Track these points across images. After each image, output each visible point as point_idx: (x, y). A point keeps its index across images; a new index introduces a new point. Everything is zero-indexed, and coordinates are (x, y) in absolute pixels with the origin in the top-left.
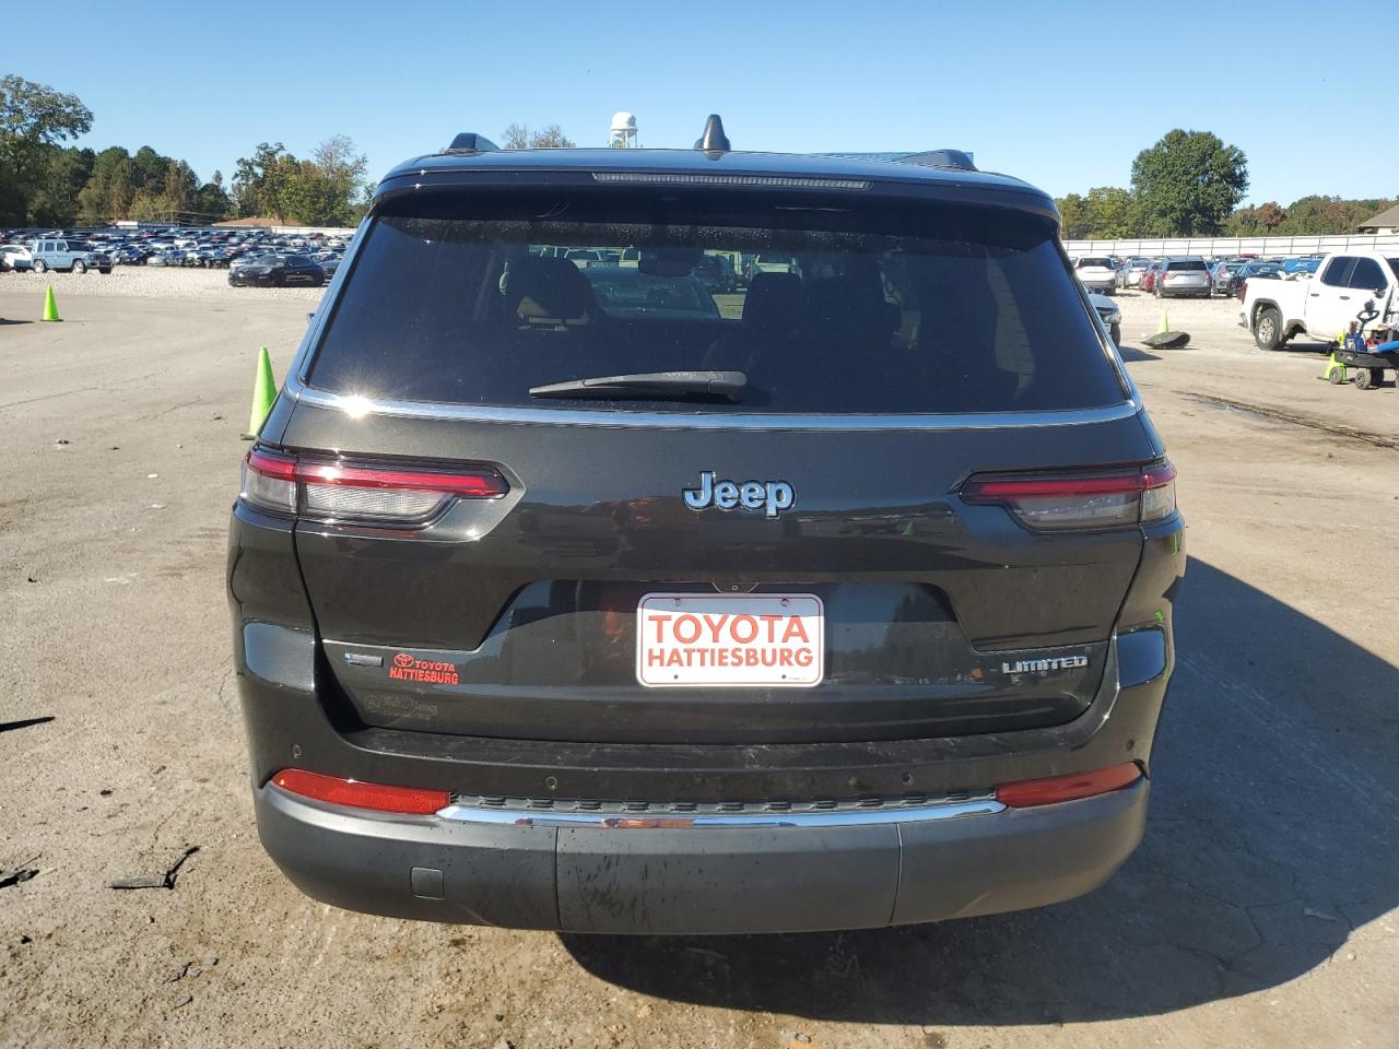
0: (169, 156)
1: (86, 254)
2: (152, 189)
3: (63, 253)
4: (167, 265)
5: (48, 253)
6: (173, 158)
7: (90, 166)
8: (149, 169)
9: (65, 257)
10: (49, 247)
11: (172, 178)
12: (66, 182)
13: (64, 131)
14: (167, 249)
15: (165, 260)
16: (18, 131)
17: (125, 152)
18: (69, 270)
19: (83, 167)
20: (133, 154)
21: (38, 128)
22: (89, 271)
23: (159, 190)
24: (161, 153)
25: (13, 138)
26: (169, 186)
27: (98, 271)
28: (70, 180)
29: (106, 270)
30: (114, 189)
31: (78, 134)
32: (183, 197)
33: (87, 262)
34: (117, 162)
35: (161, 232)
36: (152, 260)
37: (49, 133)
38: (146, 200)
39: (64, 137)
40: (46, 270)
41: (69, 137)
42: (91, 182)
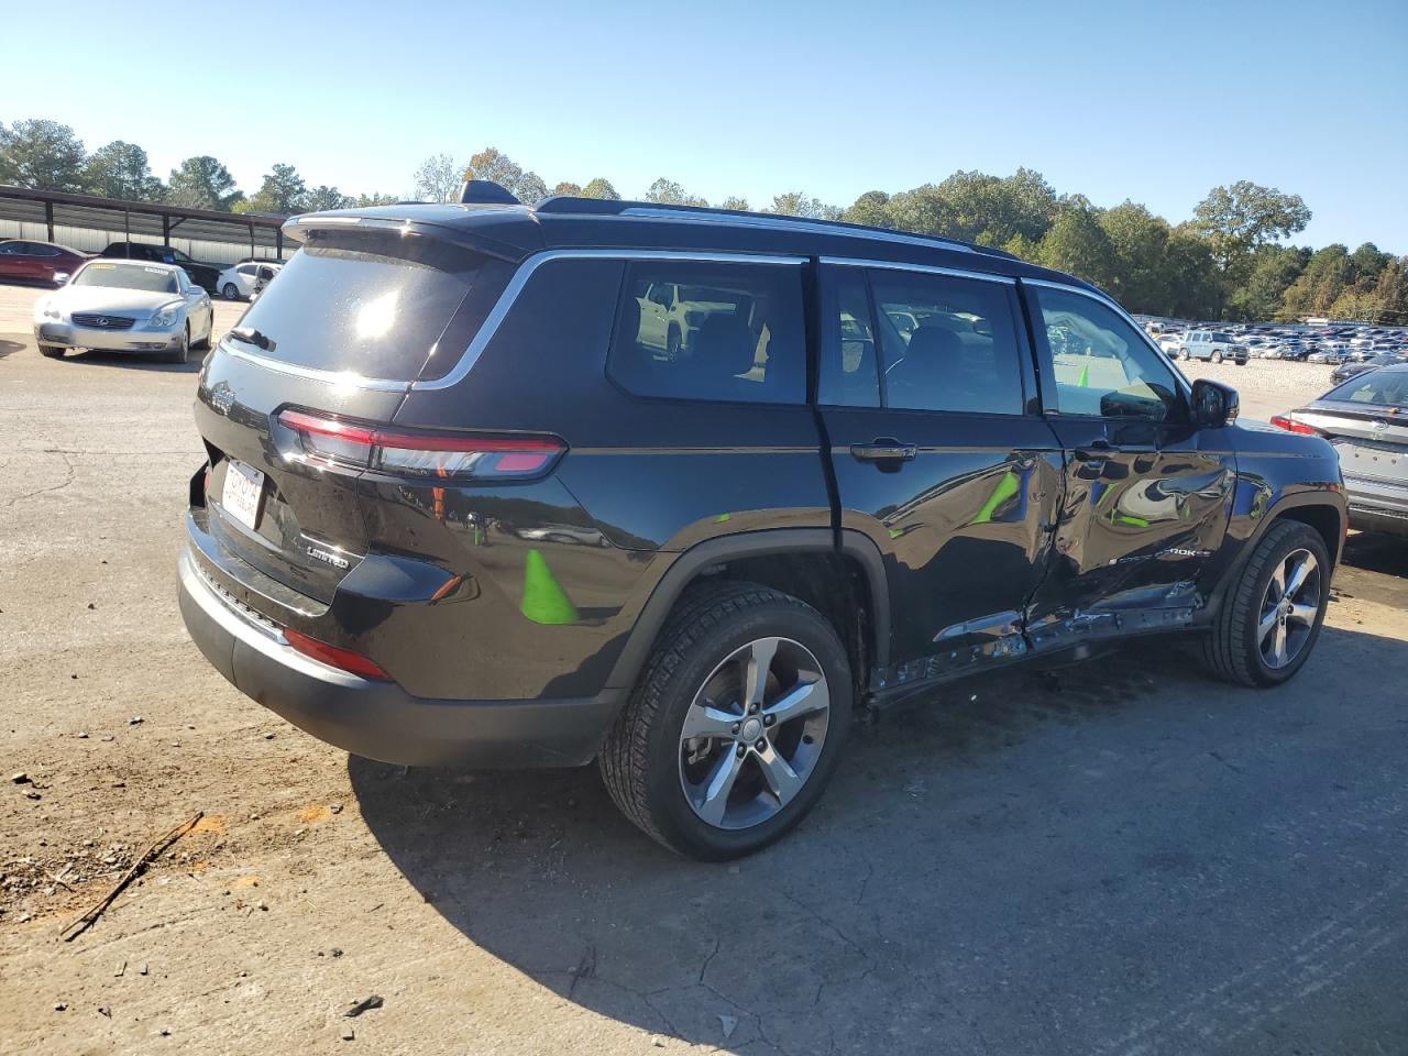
0: (1390, 252)
1: (1226, 345)
2: (1362, 286)
3: (1206, 343)
4: (1327, 363)
5: (1196, 343)
6: (1396, 254)
7: (1305, 264)
8: (1365, 266)
9: (1206, 347)
10: (1196, 338)
11: (1388, 275)
12: (1275, 280)
13: (1278, 231)
14: (1335, 346)
15: (1326, 358)
16: (1236, 233)
17: (1345, 250)
18: (1208, 360)
19: (1297, 265)
20: (1351, 251)
21: (1255, 229)
22: (1224, 361)
23: (1369, 288)
24: (1383, 249)
25: (1229, 240)
26: (1382, 283)
27: (1233, 362)
28: (1281, 277)
29: (1241, 362)
30: (1321, 286)
31: (1291, 233)
32: (1395, 296)
33: (1225, 353)
34: (1333, 259)
35: (1345, 330)
36: (1315, 357)
37: (1264, 234)
38: (1352, 298)
39: (1277, 237)
40: (1188, 358)
41: (1282, 236)
42: (1300, 280)
